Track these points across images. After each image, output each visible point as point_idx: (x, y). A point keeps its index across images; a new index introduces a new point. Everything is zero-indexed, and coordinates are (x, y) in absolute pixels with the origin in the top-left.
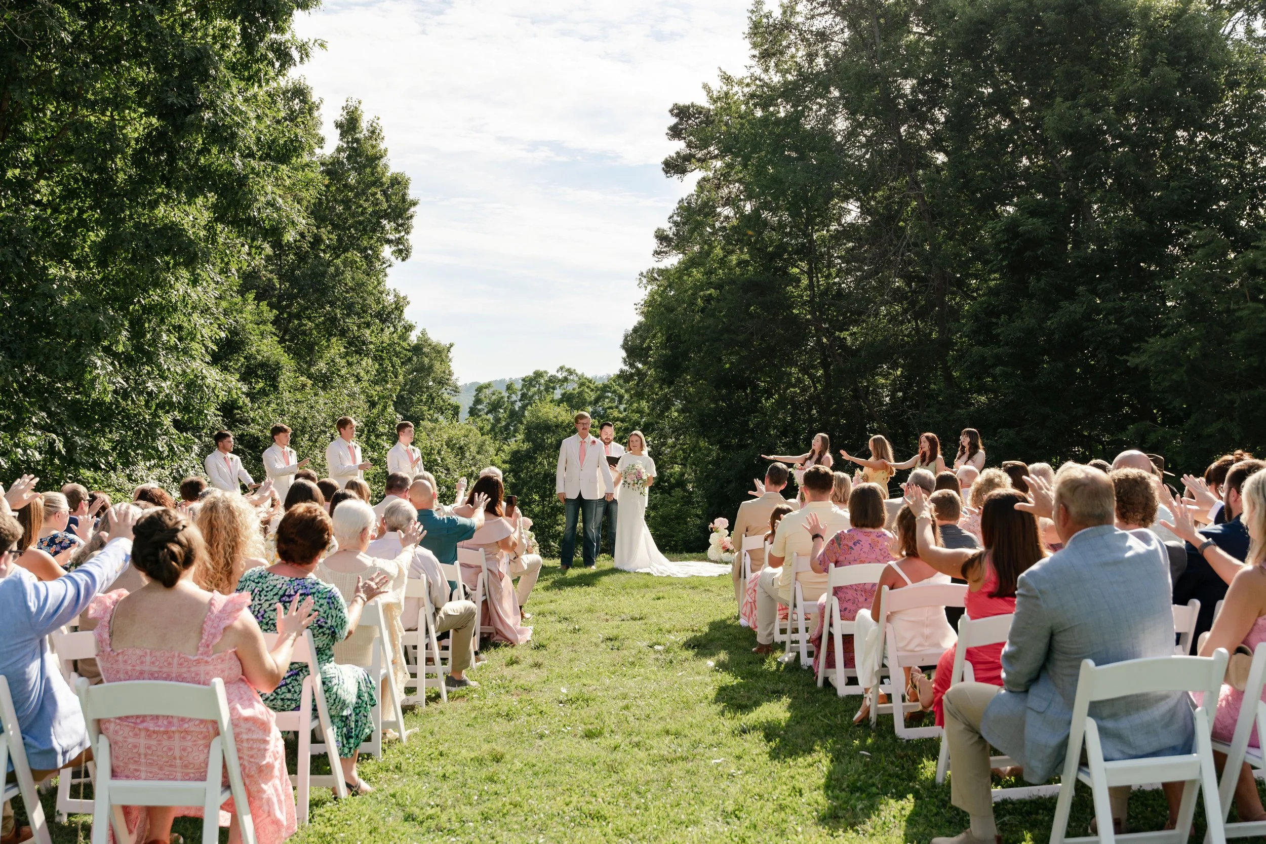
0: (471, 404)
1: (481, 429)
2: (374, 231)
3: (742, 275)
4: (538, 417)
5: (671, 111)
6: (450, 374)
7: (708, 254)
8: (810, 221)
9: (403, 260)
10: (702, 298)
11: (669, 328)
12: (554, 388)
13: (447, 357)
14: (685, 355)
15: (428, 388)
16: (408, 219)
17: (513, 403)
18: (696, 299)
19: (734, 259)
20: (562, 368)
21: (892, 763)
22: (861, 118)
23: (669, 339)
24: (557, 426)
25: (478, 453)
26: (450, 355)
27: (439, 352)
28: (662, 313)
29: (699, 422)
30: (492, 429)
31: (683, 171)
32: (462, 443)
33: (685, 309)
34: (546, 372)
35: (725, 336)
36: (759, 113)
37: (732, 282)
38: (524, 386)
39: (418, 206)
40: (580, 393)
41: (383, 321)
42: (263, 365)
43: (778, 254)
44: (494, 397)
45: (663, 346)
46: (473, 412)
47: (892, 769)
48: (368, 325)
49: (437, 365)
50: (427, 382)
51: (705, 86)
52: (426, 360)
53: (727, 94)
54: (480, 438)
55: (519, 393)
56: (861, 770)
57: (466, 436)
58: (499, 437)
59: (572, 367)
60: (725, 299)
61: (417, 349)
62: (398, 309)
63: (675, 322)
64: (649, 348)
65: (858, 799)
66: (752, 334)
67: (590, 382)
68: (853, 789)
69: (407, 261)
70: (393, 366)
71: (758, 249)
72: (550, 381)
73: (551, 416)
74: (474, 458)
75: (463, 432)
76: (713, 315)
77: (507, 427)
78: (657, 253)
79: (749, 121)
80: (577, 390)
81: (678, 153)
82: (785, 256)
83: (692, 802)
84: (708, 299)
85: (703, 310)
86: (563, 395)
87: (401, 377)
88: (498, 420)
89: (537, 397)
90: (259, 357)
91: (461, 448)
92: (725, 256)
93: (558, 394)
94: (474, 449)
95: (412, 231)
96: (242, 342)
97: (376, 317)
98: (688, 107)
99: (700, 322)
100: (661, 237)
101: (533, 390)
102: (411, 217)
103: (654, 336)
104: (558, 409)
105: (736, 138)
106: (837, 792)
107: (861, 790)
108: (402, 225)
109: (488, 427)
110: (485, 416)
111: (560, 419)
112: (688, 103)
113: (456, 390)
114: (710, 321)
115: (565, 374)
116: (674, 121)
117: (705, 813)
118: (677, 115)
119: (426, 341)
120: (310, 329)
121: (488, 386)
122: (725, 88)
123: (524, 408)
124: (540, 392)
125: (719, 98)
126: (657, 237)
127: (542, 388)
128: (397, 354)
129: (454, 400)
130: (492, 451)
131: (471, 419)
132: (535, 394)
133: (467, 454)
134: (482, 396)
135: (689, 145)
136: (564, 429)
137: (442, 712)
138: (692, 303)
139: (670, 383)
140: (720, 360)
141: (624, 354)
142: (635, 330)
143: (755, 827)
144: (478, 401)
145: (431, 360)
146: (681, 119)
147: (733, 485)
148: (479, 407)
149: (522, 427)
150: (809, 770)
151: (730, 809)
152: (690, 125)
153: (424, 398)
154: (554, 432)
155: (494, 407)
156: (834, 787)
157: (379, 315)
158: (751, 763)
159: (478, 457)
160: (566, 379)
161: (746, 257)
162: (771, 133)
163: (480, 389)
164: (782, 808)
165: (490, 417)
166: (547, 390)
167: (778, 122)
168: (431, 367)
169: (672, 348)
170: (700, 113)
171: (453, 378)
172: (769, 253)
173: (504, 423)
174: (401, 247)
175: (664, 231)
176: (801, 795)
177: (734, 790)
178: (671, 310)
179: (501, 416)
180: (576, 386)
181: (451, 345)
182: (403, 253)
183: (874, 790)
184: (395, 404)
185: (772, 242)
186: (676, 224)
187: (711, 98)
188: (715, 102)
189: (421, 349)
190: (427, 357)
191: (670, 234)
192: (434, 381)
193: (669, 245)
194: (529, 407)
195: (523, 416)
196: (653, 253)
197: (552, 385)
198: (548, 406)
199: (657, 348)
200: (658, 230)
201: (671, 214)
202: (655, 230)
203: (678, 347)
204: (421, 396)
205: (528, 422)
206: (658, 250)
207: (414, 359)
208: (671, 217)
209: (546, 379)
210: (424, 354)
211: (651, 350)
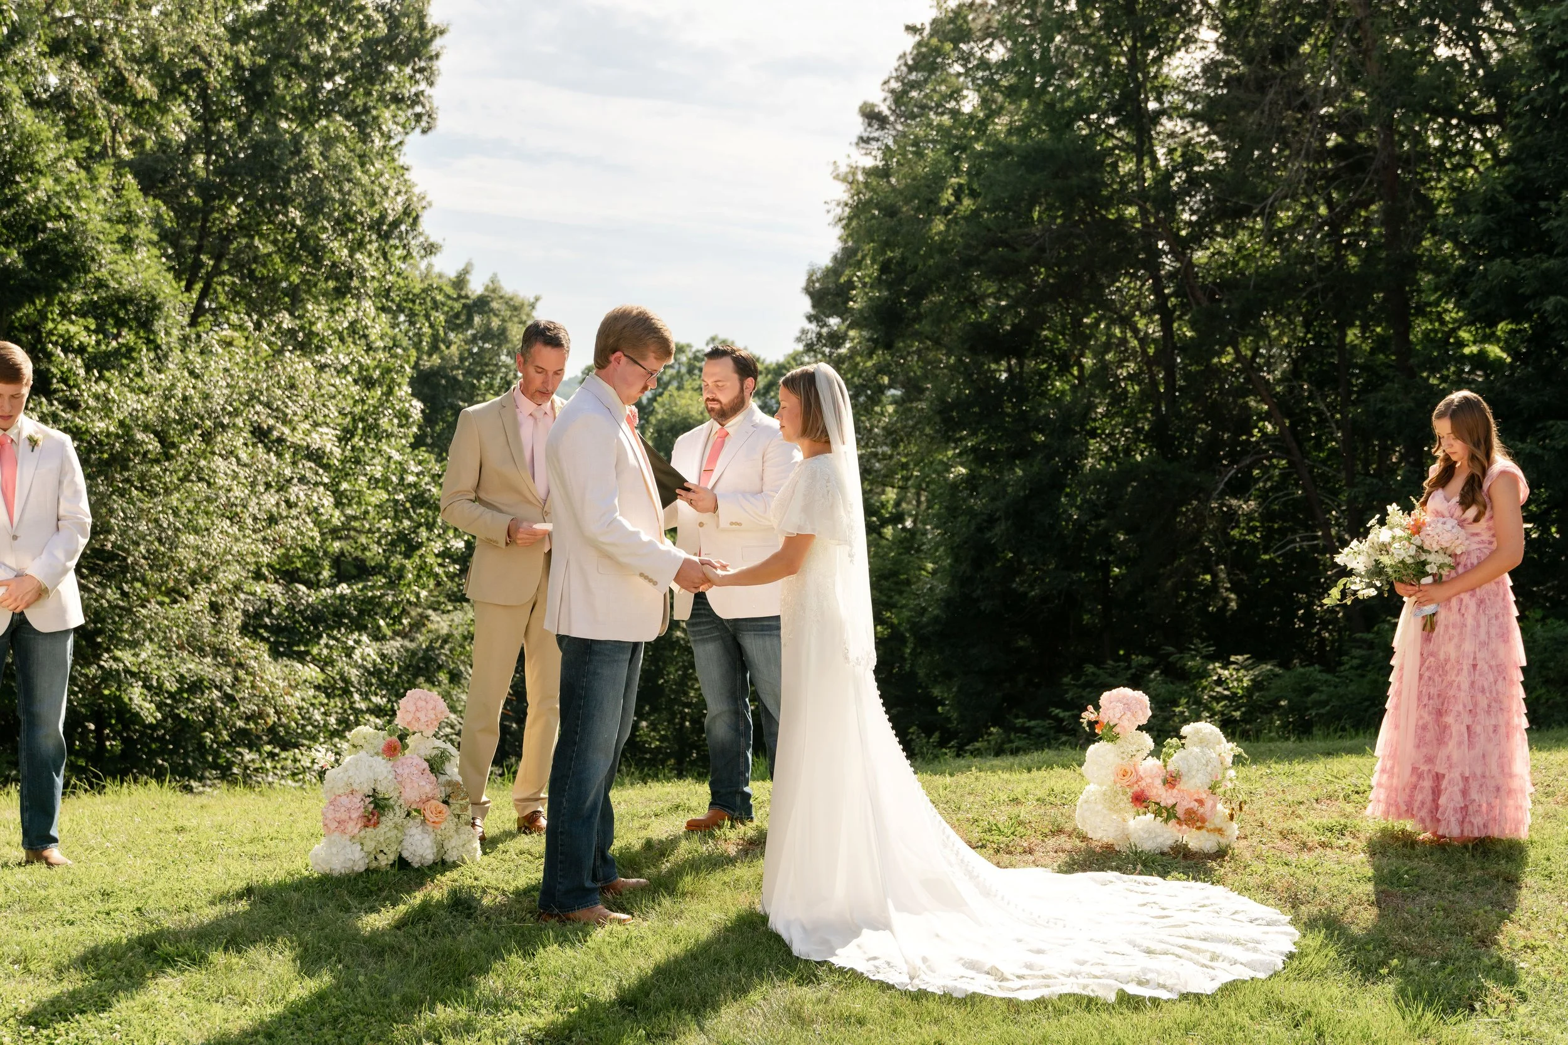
2: (371, 81)
3: (1022, 144)
4: (673, 414)
9: (424, 132)
11: (887, 245)
16: (431, 58)
19: (1003, 121)
23: (885, 268)
27: (515, 308)
29: (940, 412)
34: (689, 346)
35: (992, 253)
39: (446, 36)
41: (386, 237)
42: (124, 301)
43: (1080, 114)
45: (875, 280)
48: (360, 244)
52: (495, 323)
61: (481, 304)
62: (411, 216)
64: (850, 285)
66: (1042, 249)
69: (430, 133)
70: (431, 326)
71: (1047, 103)
72: (696, 358)
78: (864, 140)
82: (1094, 116)
84: (956, 193)
87: (454, 348)
89: (675, 384)
90: (113, 284)
95: (439, 81)
96: (77, 254)
97: (370, 228)
100: (871, 116)
102: (437, 56)
103: (859, 265)
108: (421, 70)
120: (269, 255)
123: (653, 399)
124: (679, 376)
126: (863, 115)
127: (684, 370)
128: (436, 306)
132: (672, 378)
139: (888, 346)
141: (806, 305)
145: (503, 321)
147: (1000, 528)
153: (497, 382)
157: (375, 225)
166: (690, 371)
169: (890, 286)
172: (1067, 110)
174: (418, 109)
175: (873, 106)
178: (891, 212)
181: (537, 299)
182: (424, 121)
184: (411, 383)
185: (1070, 91)
186: (894, 94)
189: (487, 303)
190: (496, 315)
191: (884, 109)
192: (509, 354)
193: (882, 128)
194: (659, 399)
195: (653, 412)
196: (855, 140)
197: (698, 364)
198: (687, 395)
199: (865, 285)
200: (865, 103)
201: (886, 77)
202: (860, 103)
203: (901, 280)
204: (492, 379)
205: (659, 421)
206: (865, 135)
207: (477, 319)
208: (886, 83)
209: (690, 355)
210: (492, 310)
211: (854, 288)
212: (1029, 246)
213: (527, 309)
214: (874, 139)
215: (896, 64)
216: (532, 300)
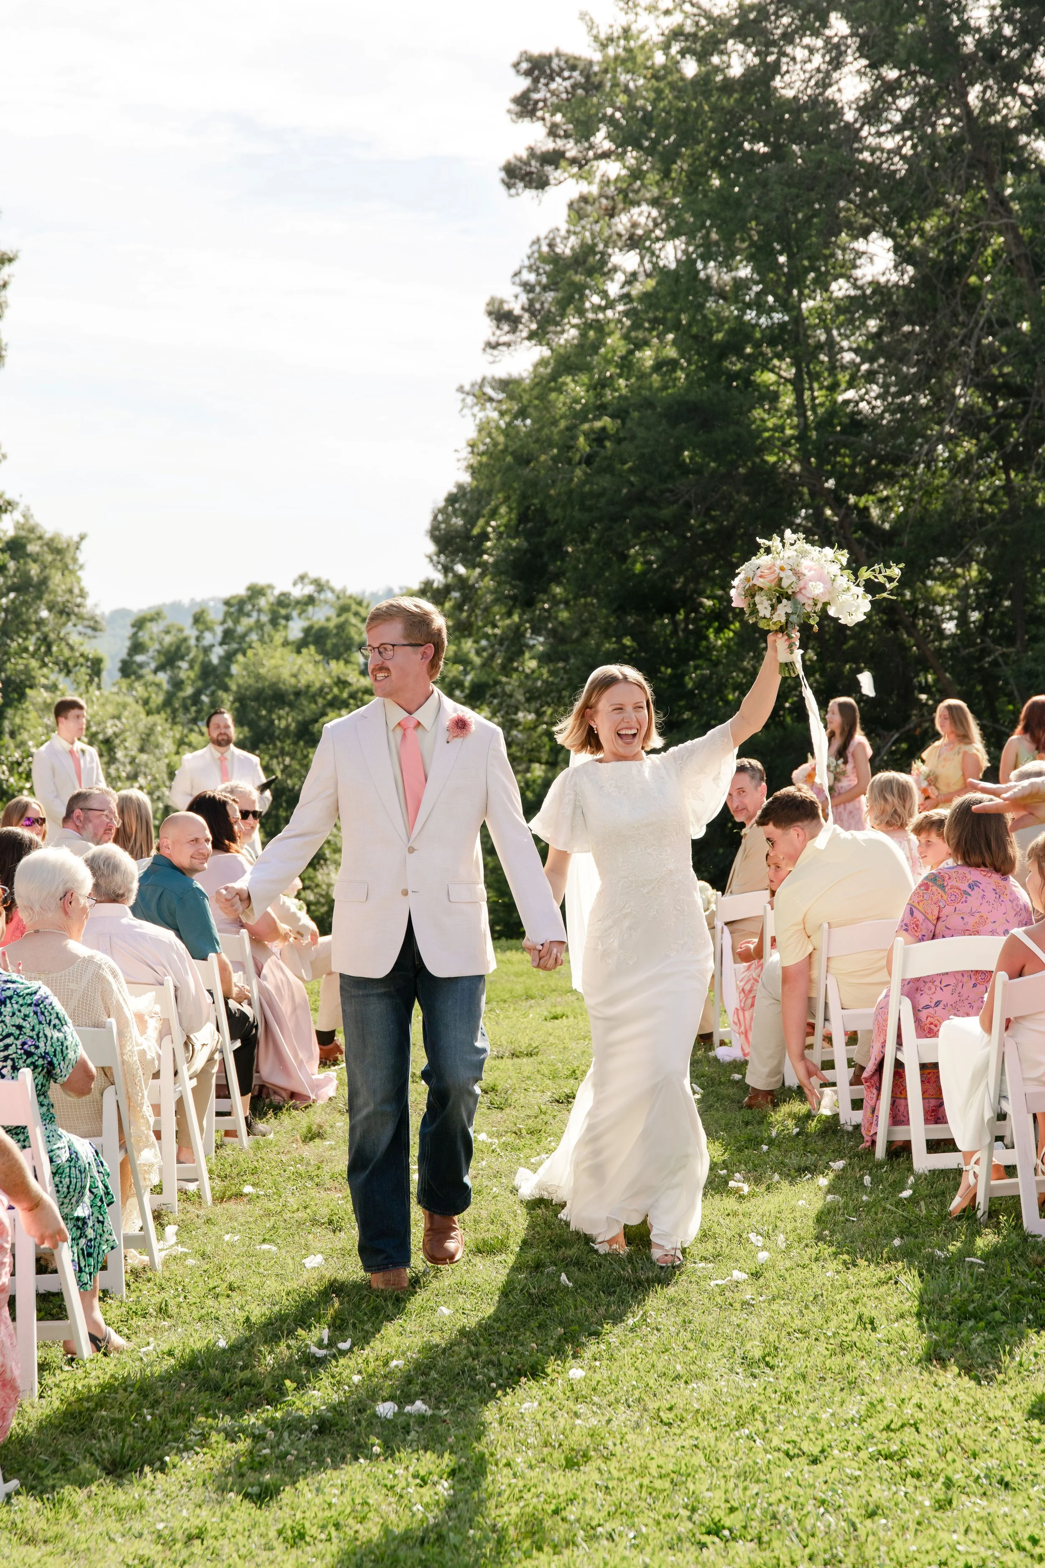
0: (123, 654)
1: (146, 702)
3: (665, 388)
4: (258, 677)
5: (516, 65)
6: (83, 594)
7: (595, 348)
8: (795, 278)
10: (586, 435)
11: (524, 497)
12: (287, 618)
13: (75, 560)
14: (556, 548)
15: (40, 623)
17: (207, 650)
18: (575, 438)
19: (647, 357)
20: (302, 578)
21: (1024, 1275)
22: (892, 74)
23: (523, 518)
24: (298, 694)
25: (142, 750)
26: (82, 557)
27: (58, 551)
28: (509, 468)
30: (168, 702)
31: (542, 183)
32: (110, 732)
33: (555, 459)
34: (271, 587)
35: (636, 510)
36: (690, 68)
37: (649, 404)
38: (227, 614)
40: (341, 627)
43: (733, 346)
44: (168, 639)
45: (512, 530)
46: (128, 670)
47: (1024, 1284)
49: (55, 577)
50: (36, 611)
51: (583, 16)
52: (34, 570)
53: (626, 31)
54: (145, 721)
55: (219, 630)
56: (972, 1285)
57: (118, 718)
58: (182, 717)
59: (324, 577)
60: (633, 438)
61: (15, 547)
63: (533, 484)
65: (972, 1330)
66: (688, 505)
67: (360, 603)
68: (963, 1315)
71: (695, 337)
72: (280, 603)
73: (285, 674)
74: (133, 761)
75: (110, 709)
76: (609, 469)
77: (195, 699)
78: (493, 346)
79: (672, 86)
80: (335, 621)
81: (531, 150)
82: (748, 350)
83: (691, 1345)
84: (599, 437)
85: (588, 460)
86: (307, 631)
88: (177, 684)
89: (254, 637)
91: (107, 742)
92: (631, 352)
93: (295, 629)
94: (132, 743)
98: (549, 59)
99: (583, 483)
100: (500, 315)
101: (246, 622)
103: (494, 514)
104: (299, 660)
105: (648, 119)
106: (934, 1322)
107: (977, 1317)
109: (158, 699)
110: (150, 677)
111: (303, 681)
112: (547, 49)
113: (95, 627)
114: (605, 481)
115: (309, 589)
116: (525, 83)
117: (714, 1361)
118: (528, 73)
119: (32, 530)
121: (155, 616)
122: (623, 20)
123: (229, 658)
124: (259, 626)
125: (610, 39)
126: (490, 313)
127: (264, 618)
129: (91, 648)
130: (168, 746)
131: (124, 683)
132: (250, 630)
133: (120, 754)
134: (144, 636)
135: (553, 132)
136: (313, 699)
137: (208, 1221)
138: (568, 446)
139: (526, 604)
140: (623, 558)
141: (431, 547)
142: (452, 499)
143: (804, 1377)
144: (137, 647)
145: (44, 567)
146: (536, 81)
148: (139, 658)
149: (227, 698)
150: (884, 1289)
151: (757, 1353)
152: (553, 93)
153: (32, 643)
154: (291, 706)
155: (170, 658)
156: (929, 1313)
158: (779, 1283)
159: (144, 757)
160: (310, 600)
161: (672, 353)
162: (714, 109)
163: (140, 624)
164: (844, 1349)
165: (163, 677)
166: (274, 622)
167: (728, 86)
168: (44, 581)
169: (528, 535)
170: (573, 68)
171: (89, 602)
172: (717, 345)
173: (189, 691)
175: (502, 302)
176: (874, 1329)
177: (754, 1324)
178: (525, 460)
179: (183, 675)
180: (332, 613)
181: (82, 538)
183: (997, 1315)
185: (721, 321)
186: (528, 287)
187: (596, 38)
188: (604, 46)
189: (24, 546)
190: (35, 561)
191: (516, 307)
192: (50, 609)
193: (514, 330)
194: (240, 657)
195: (229, 674)
196: (482, 346)
197: (283, 612)
198: (278, 654)
199: (500, 536)
200: (492, 301)
201: (516, 268)
202: (487, 299)
203: (541, 533)
204: (25, 639)
205: (239, 686)
206: (493, 340)
208: (517, 274)
209: (272, 599)
210: (29, 555)
211: (489, 539)
212: (673, 503)
213: (72, 549)
214: (504, 344)
215: (529, 251)
216: (76, 539)
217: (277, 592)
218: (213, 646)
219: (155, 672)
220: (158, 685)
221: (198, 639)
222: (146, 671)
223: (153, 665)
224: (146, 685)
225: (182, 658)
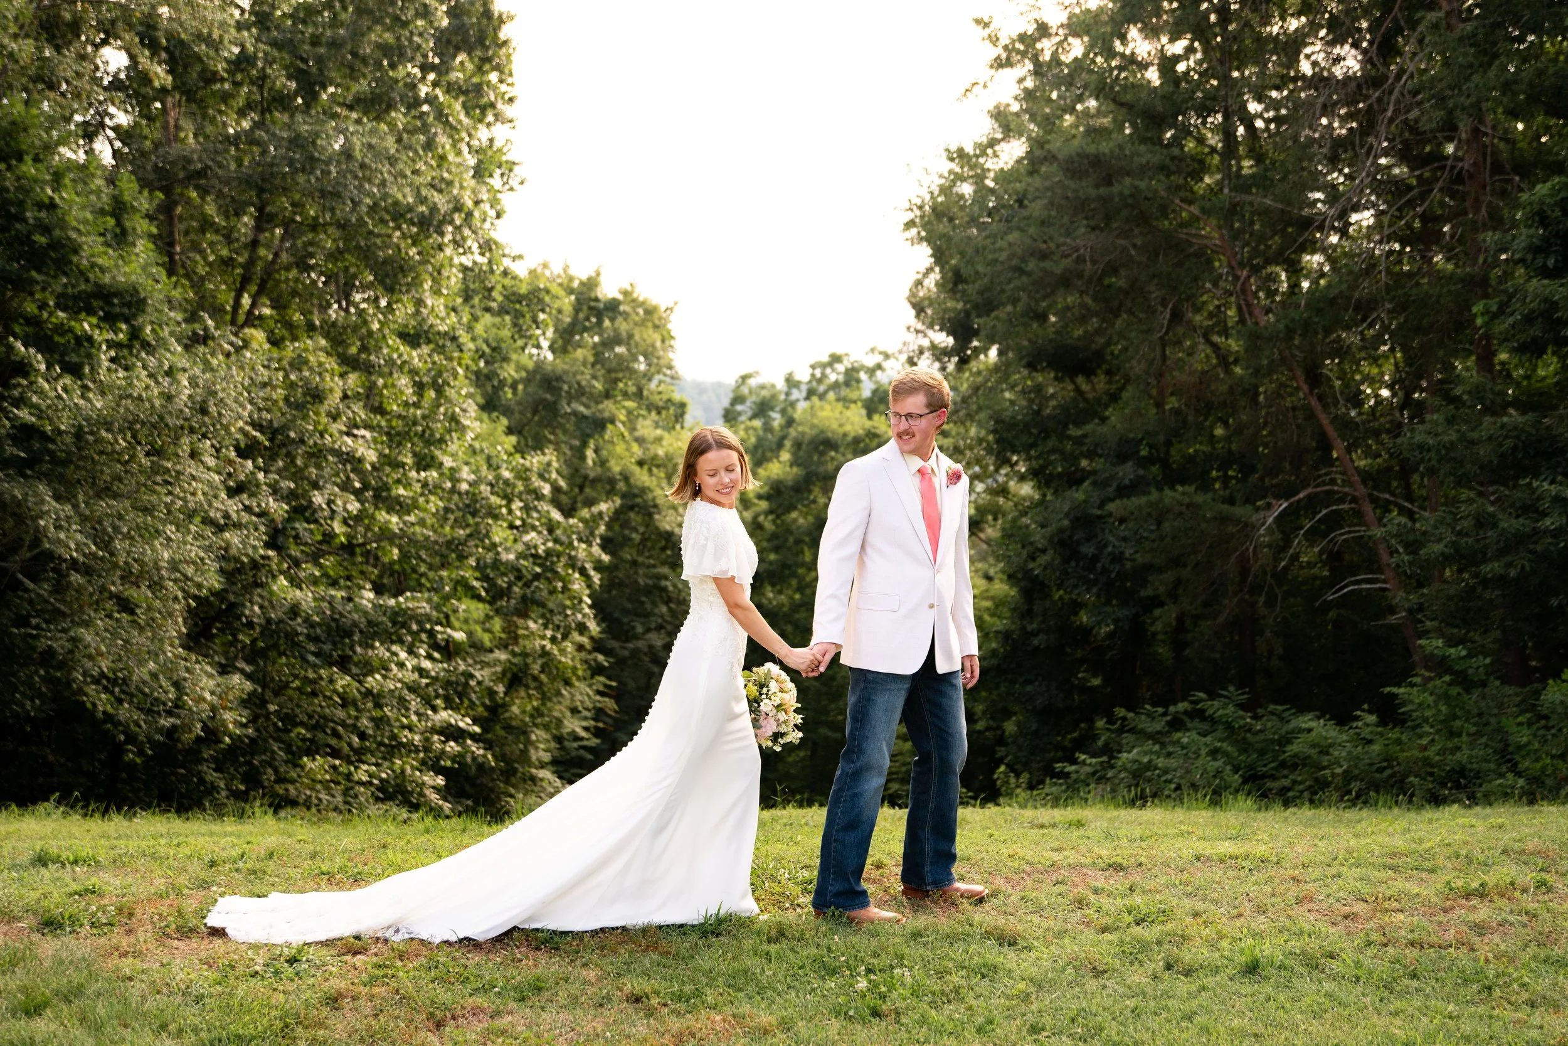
0: (726, 403)
4: (813, 426)
12: (859, 381)
17: (793, 404)
20: (872, 349)
34: (847, 355)
35: (1033, 264)
44: (764, 393)
55: (804, 388)
61: (612, 307)
72: (854, 368)
88: (767, 428)
89: (832, 394)
93: (865, 390)
100: (1001, 116)
101: (827, 383)
104: (847, 414)
110: (748, 423)
115: (879, 358)
119: (628, 296)
121: (754, 376)
132: (829, 389)
134: (745, 390)
144: (738, 399)
145: (633, 324)
148: (739, 408)
155: (763, 409)
160: (879, 367)
163: (744, 378)
165: (757, 423)
166: (848, 383)
189: (619, 307)
207: (607, 323)
209: (847, 365)
210: (622, 315)
217: (852, 359)
218: (798, 400)
219: (750, 419)
220: (755, 429)
221: (787, 394)
222: (743, 418)
223: (750, 413)
224: (747, 430)
225: (772, 409)
